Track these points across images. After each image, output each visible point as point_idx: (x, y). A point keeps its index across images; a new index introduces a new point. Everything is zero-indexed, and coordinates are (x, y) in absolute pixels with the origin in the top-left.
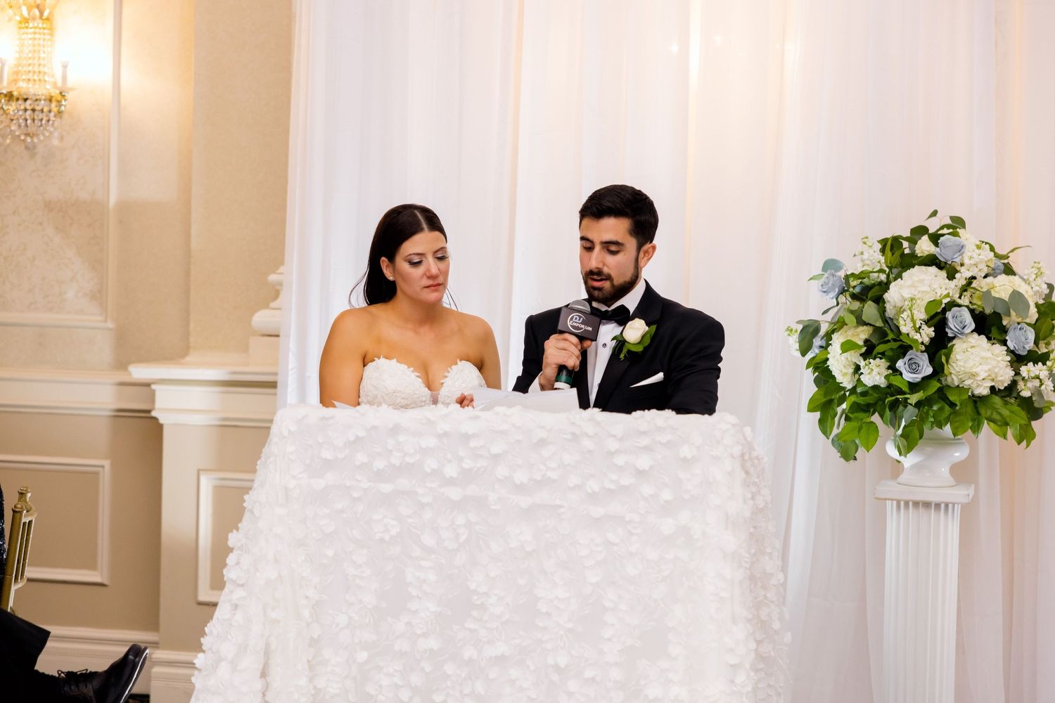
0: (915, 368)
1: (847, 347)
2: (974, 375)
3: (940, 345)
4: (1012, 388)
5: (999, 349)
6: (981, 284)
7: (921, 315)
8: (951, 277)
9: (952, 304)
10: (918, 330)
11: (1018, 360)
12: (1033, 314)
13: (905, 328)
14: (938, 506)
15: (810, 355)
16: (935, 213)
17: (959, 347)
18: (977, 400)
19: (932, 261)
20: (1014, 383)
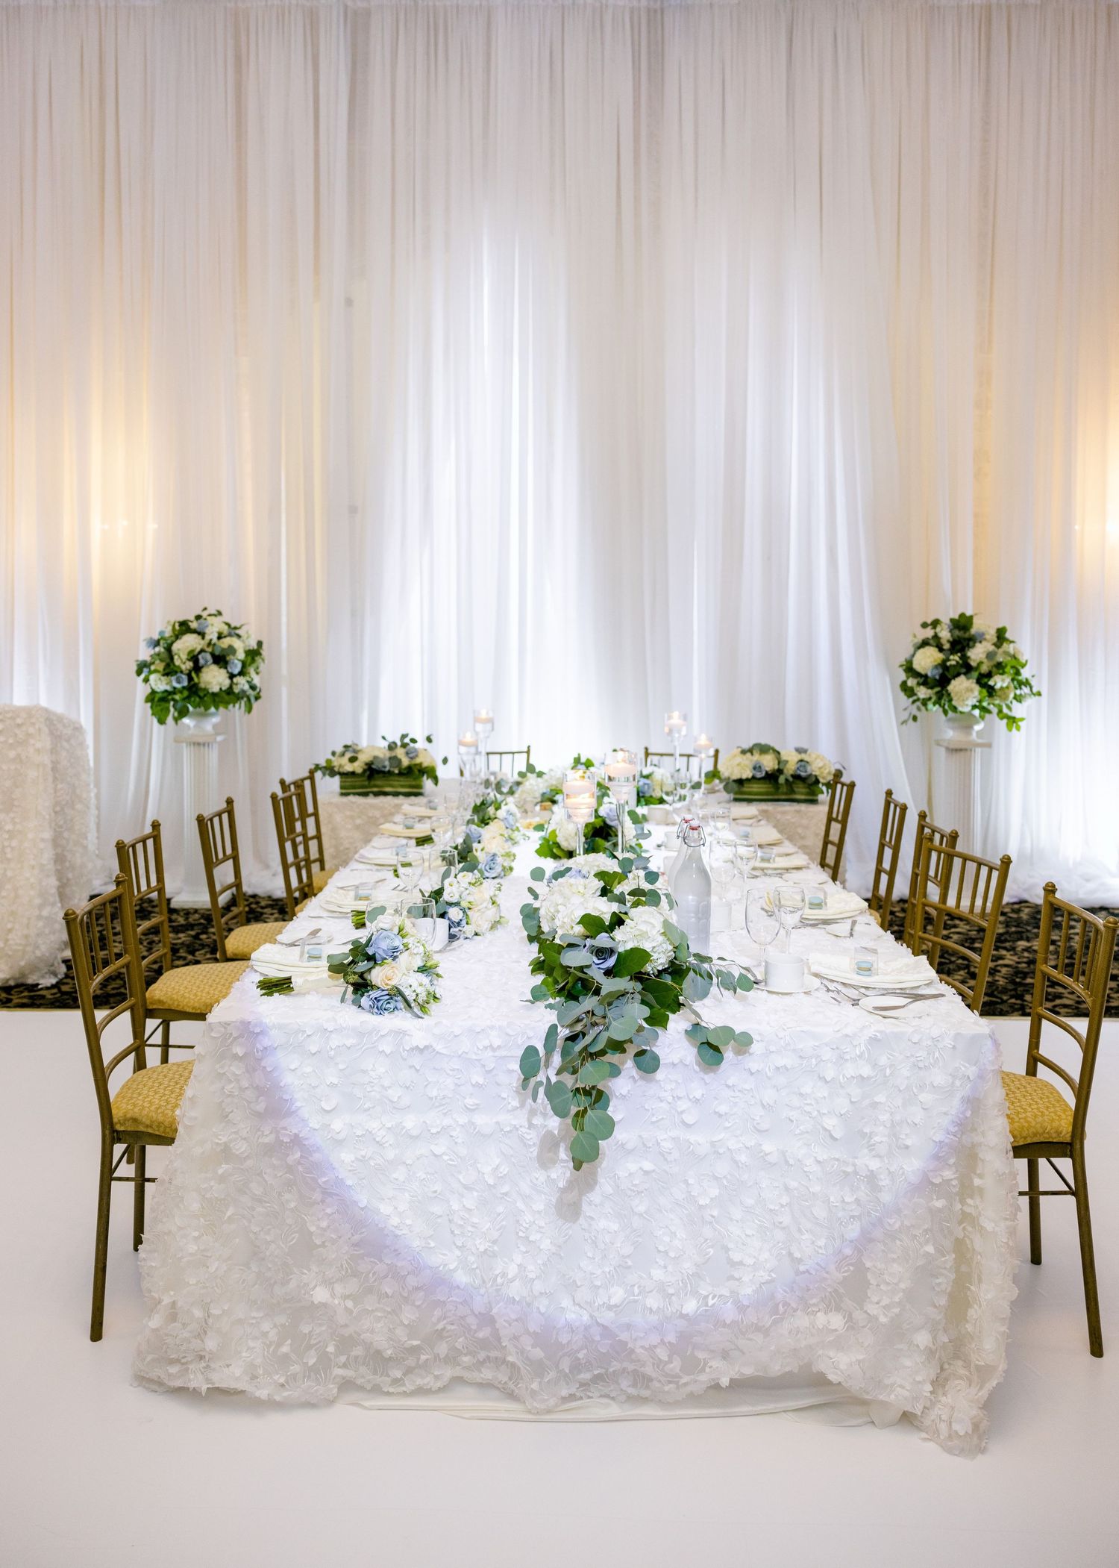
0: (180, 683)
1: (156, 671)
2: (209, 683)
3: (197, 668)
4: (230, 691)
5: (223, 671)
6: (215, 640)
7: (184, 657)
8: (203, 638)
9: (202, 651)
10: (184, 663)
11: (232, 676)
12: (241, 655)
13: (177, 662)
14: (204, 745)
15: (143, 676)
16: (205, 609)
17: (204, 670)
18: (214, 694)
19: (194, 631)
20: (231, 687)
